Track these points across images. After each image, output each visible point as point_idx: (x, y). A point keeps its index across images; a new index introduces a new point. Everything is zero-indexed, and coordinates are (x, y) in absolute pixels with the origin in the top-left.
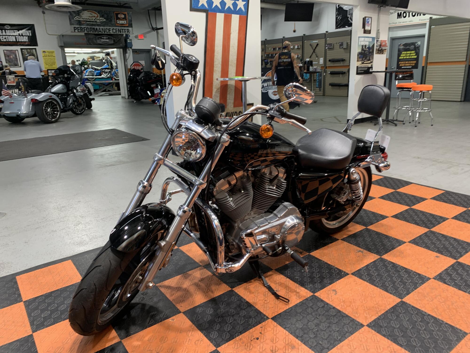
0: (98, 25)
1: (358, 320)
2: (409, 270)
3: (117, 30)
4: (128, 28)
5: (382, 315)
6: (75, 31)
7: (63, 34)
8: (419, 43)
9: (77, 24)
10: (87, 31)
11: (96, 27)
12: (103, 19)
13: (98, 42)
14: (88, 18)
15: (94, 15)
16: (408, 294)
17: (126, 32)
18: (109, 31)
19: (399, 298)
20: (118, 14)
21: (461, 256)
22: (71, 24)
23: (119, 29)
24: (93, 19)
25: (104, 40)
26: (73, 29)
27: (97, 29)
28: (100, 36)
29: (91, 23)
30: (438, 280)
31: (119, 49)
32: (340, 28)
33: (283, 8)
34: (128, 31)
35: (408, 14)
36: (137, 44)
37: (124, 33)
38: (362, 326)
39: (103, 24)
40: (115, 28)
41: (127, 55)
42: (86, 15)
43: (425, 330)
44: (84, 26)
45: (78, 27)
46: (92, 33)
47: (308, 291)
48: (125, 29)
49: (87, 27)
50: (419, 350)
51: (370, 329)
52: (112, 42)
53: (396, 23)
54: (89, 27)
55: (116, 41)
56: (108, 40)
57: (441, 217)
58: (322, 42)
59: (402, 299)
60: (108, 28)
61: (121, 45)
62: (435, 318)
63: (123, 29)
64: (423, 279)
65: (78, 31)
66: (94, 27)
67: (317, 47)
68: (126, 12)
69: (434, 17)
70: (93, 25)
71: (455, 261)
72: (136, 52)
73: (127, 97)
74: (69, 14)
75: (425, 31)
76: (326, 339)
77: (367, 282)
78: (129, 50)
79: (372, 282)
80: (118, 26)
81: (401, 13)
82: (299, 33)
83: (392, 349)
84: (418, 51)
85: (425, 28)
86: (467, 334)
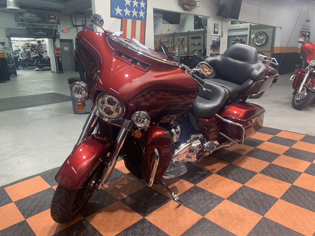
0: (36, 22)
1: (221, 196)
2: (246, 169)
3: (49, 26)
4: (57, 25)
5: (234, 193)
6: (19, 26)
7: (10, 28)
8: (244, 40)
9: (21, 21)
10: (28, 26)
11: (34, 24)
12: (39, 18)
13: (36, 33)
14: (28, 17)
15: (32, 15)
16: (247, 181)
17: (56, 28)
18: (44, 26)
19: (242, 184)
20: (50, 15)
21: (273, 160)
22: (16, 21)
23: (50, 25)
24: (32, 18)
25: (40, 33)
26: (18, 24)
27: (35, 25)
28: (37, 30)
29: (31, 21)
30: (261, 173)
31: (50, 39)
32: (196, 29)
33: (162, 15)
35: (237, 22)
36: (63, 36)
37: (54, 28)
38: (224, 199)
39: (38, 22)
40: (47, 24)
41: (56, 43)
42: (27, 15)
43: (257, 198)
44: (26, 23)
45: (21, 23)
46: (31, 27)
47: (192, 184)
48: (55, 26)
49: (27, 23)
50: (255, 209)
51: (228, 201)
52: (46, 34)
53: (231, 27)
54: (29, 23)
55: (48, 33)
56: (43, 33)
57: (261, 141)
58: (186, 37)
59: (244, 184)
60: (43, 24)
61: (52, 36)
62: (262, 193)
63: (53, 26)
64: (254, 174)
65: (21, 26)
66: (32, 23)
67: (183, 41)
68: (55, 14)
69: (252, 24)
70: (32, 22)
71: (270, 163)
72: (62, 41)
73: (56, 71)
74: (15, 14)
75: (247, 33)
76: (205, 208)
77: (224, 177)
78: (57, 40)
79: (227, 177)
80: (50, 24)
81: (233, 21)
82: (171, 32)
83: (241, 209)
85: (248, 31)
86: (278, 199)
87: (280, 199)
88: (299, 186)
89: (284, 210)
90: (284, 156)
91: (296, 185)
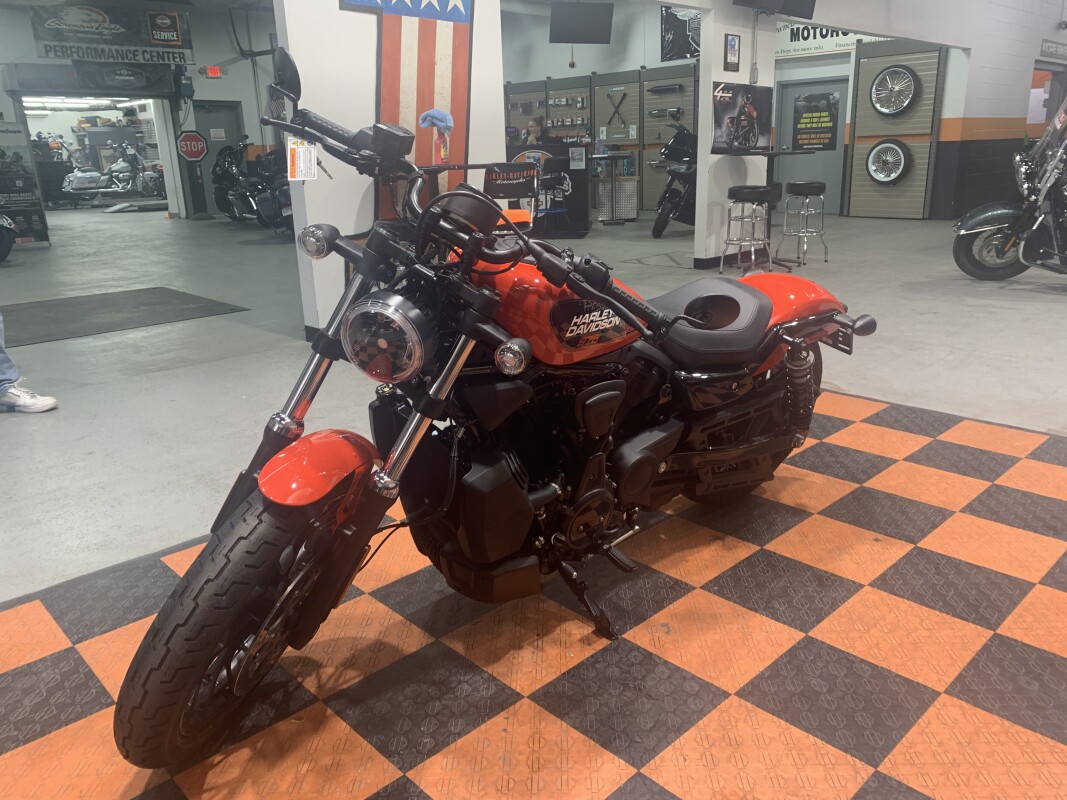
0: (106, 42)
1: (716, 683)
2: (821, 570)
3: (154, 54)
4: (181, 50)
5: (767, 669)
6: (47, 55)
7: (17, 62)
8: (837, 95)
9: (53, 39)
10: (79, 56)
11: (100, 47)
12: (118, 26)
13: (108, 81)
14: (79, 23)
16: (818, 621)
17: (177, 60)
18: (135, 55)
19: (801, 631)
20: (155, 16)
21: (924, 536)
22: (37, 37)
23: (158, 53)
24: (92, 27)
25: (122, 78)
26: (43, 49)
27: (103, 50)
28: (113, 67)
29: (89, 36)
30: (878, 588)
31: (160, 101)
32: (670, 59)
34: (182, 57)
35: (812, 31)
36: (204, 90)
37: (172, 62)
39: (116, 39)
40: (148, 49)
41: (182, 114)
42: (75, 18)
43: (854, 692)
44: (72, 44)
45: (55, 46)
46: (90, 59)
48: (173, 53)
49: (77, 45)
50: (845, 735)
52: (144, 83)
53: (789, 51)
54: (84, 45)
55: (152, 81)
56: (132, 78)
57: (884, 459)
58: (633, 90)
59: (807, 632)
60: (132, 48)
61: (166, 90)
62: (874, 667)
63: (168, 53)
64: (849, 588)
65: (56, 55)
66: (95, 46)
67: (624, 102)
68: (174, 12)
69: (866, 39)
70: (93, 41)
71: (913, 546)
72: (203, 107)
73: (183, 214)
74: (32, 13)
75: (847, 70)
76: (650, 729)
77: (735, 602)
78: (185, 103)
79: (744, 601)
80: (156, 46)
81: (798, 29)
82: (583, 70)
84: (834, 111)
86: (939, 694)
87: (943, 695)
88: (1019, 639)
89: (960, 743)
90: (968, 518)
91: (1009, 635)
